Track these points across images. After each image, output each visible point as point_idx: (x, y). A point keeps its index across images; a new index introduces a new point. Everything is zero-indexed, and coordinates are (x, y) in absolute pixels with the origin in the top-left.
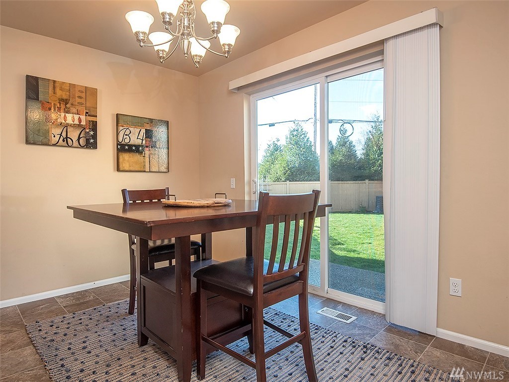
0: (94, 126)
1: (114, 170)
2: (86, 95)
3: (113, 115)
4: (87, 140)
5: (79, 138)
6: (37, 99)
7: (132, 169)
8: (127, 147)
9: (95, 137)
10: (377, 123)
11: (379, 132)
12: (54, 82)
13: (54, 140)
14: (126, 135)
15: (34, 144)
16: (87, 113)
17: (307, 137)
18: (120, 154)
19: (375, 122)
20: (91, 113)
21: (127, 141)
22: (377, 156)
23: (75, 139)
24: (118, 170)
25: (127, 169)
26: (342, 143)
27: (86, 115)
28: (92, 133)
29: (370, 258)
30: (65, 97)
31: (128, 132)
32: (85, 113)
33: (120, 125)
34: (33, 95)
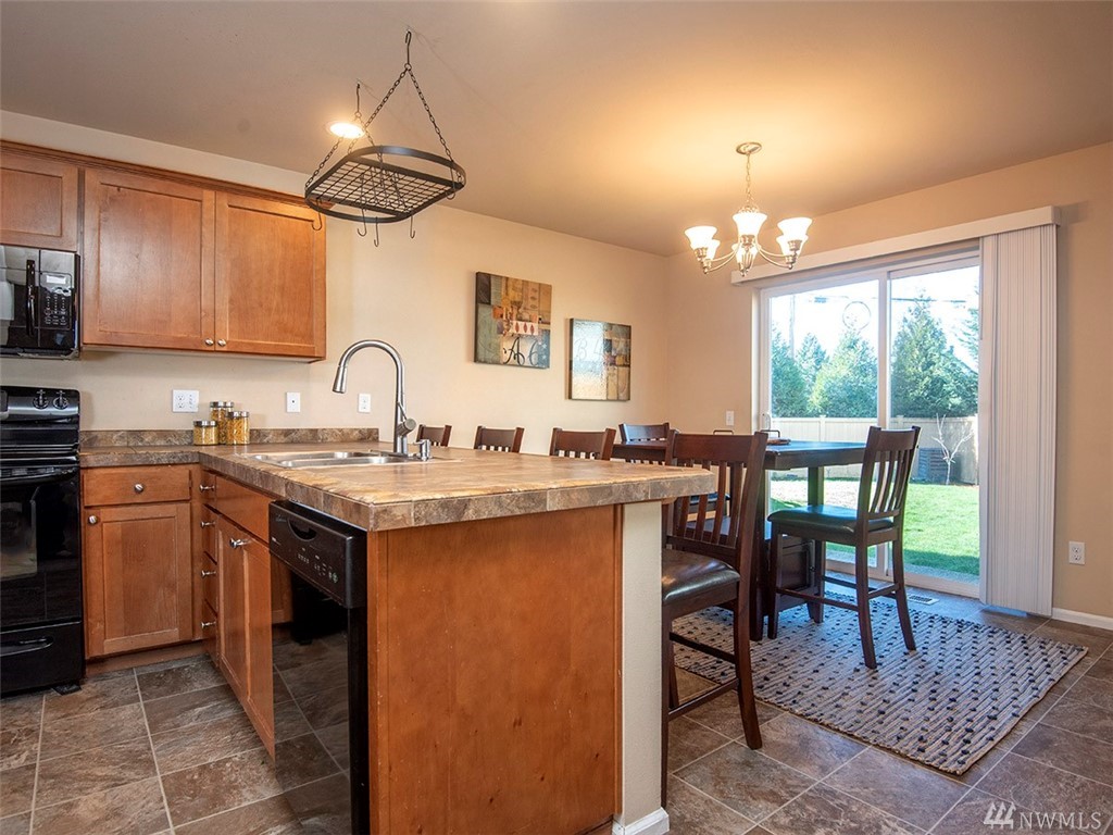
0: (547, 337)
2: (539, 295)
4: (540, 356)
5: (531, 354)
6: (489, 303)
9: (547, 351)
10: (920, 303)
11: (926, 322)
12: (507, 279)
13: (505, 357)
14: (581, 348)
15: (485, 362)
16: (540, 319)
17: (777, 331)
18: (574, 375)
19: (915, 300)
20: (545, 319)
21: (582, 356)
22: (920, 369)
23: (526, 355)
24: (570, 397)
26: (848, 344)
27: (539, 323)
28: (544, 346)
29: (926, 550)
30: (517, 299)
32: (538, 319)
34: (485, 299)
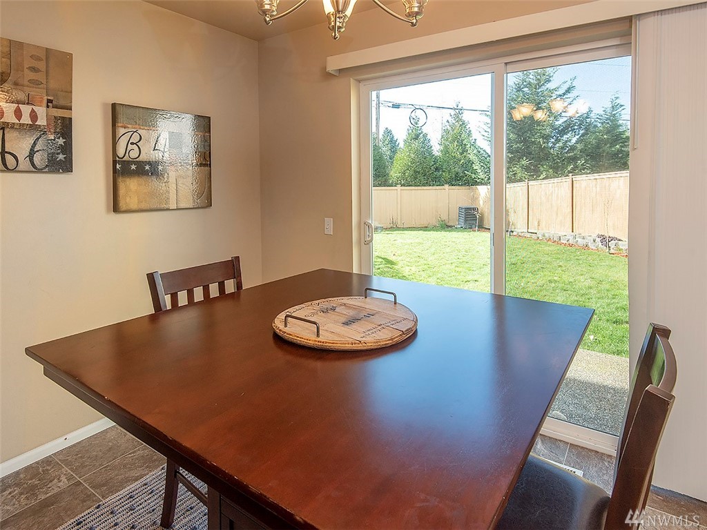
0: (65, 128)
1: (108, 211)
2: (47, 67)
3: (105, 105)
4: (51, 157)
5: (32, 153)
7: (143, 206)
8: (133, 167)
9: (67, 148)
10: (457, 111)
14: (132, 144)
16: (49, 101)
18: (120, 180)
19: (454, 109)
20: (60, 101)
21: (134, 154)
23: (22, 154)
24: (116, 208)
25: (134, 206)
26: (413, 136)
27: (48, 107)
28: (61, 141)
31: (135, 138)
32: (45, 101)
33: (120, 125)
